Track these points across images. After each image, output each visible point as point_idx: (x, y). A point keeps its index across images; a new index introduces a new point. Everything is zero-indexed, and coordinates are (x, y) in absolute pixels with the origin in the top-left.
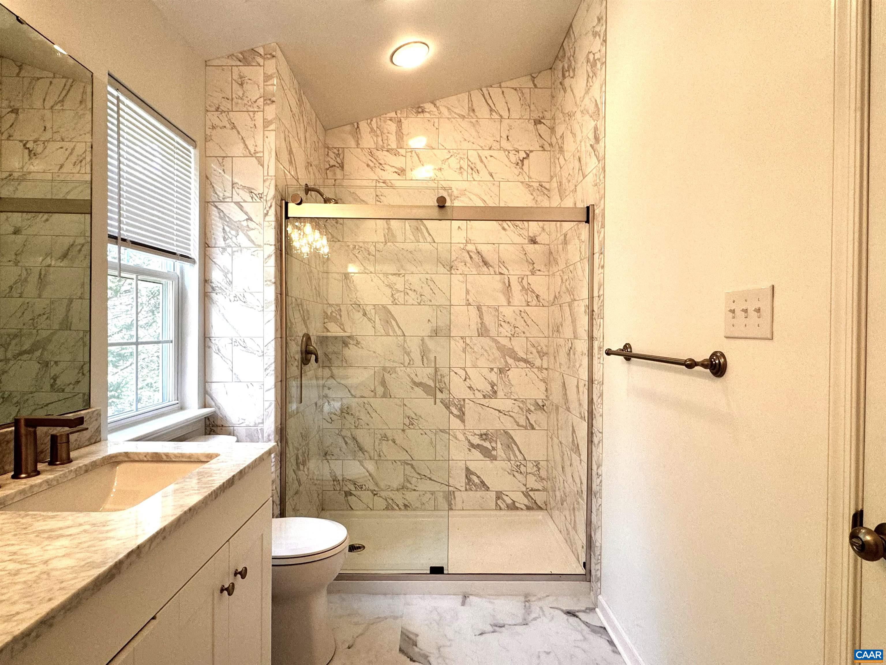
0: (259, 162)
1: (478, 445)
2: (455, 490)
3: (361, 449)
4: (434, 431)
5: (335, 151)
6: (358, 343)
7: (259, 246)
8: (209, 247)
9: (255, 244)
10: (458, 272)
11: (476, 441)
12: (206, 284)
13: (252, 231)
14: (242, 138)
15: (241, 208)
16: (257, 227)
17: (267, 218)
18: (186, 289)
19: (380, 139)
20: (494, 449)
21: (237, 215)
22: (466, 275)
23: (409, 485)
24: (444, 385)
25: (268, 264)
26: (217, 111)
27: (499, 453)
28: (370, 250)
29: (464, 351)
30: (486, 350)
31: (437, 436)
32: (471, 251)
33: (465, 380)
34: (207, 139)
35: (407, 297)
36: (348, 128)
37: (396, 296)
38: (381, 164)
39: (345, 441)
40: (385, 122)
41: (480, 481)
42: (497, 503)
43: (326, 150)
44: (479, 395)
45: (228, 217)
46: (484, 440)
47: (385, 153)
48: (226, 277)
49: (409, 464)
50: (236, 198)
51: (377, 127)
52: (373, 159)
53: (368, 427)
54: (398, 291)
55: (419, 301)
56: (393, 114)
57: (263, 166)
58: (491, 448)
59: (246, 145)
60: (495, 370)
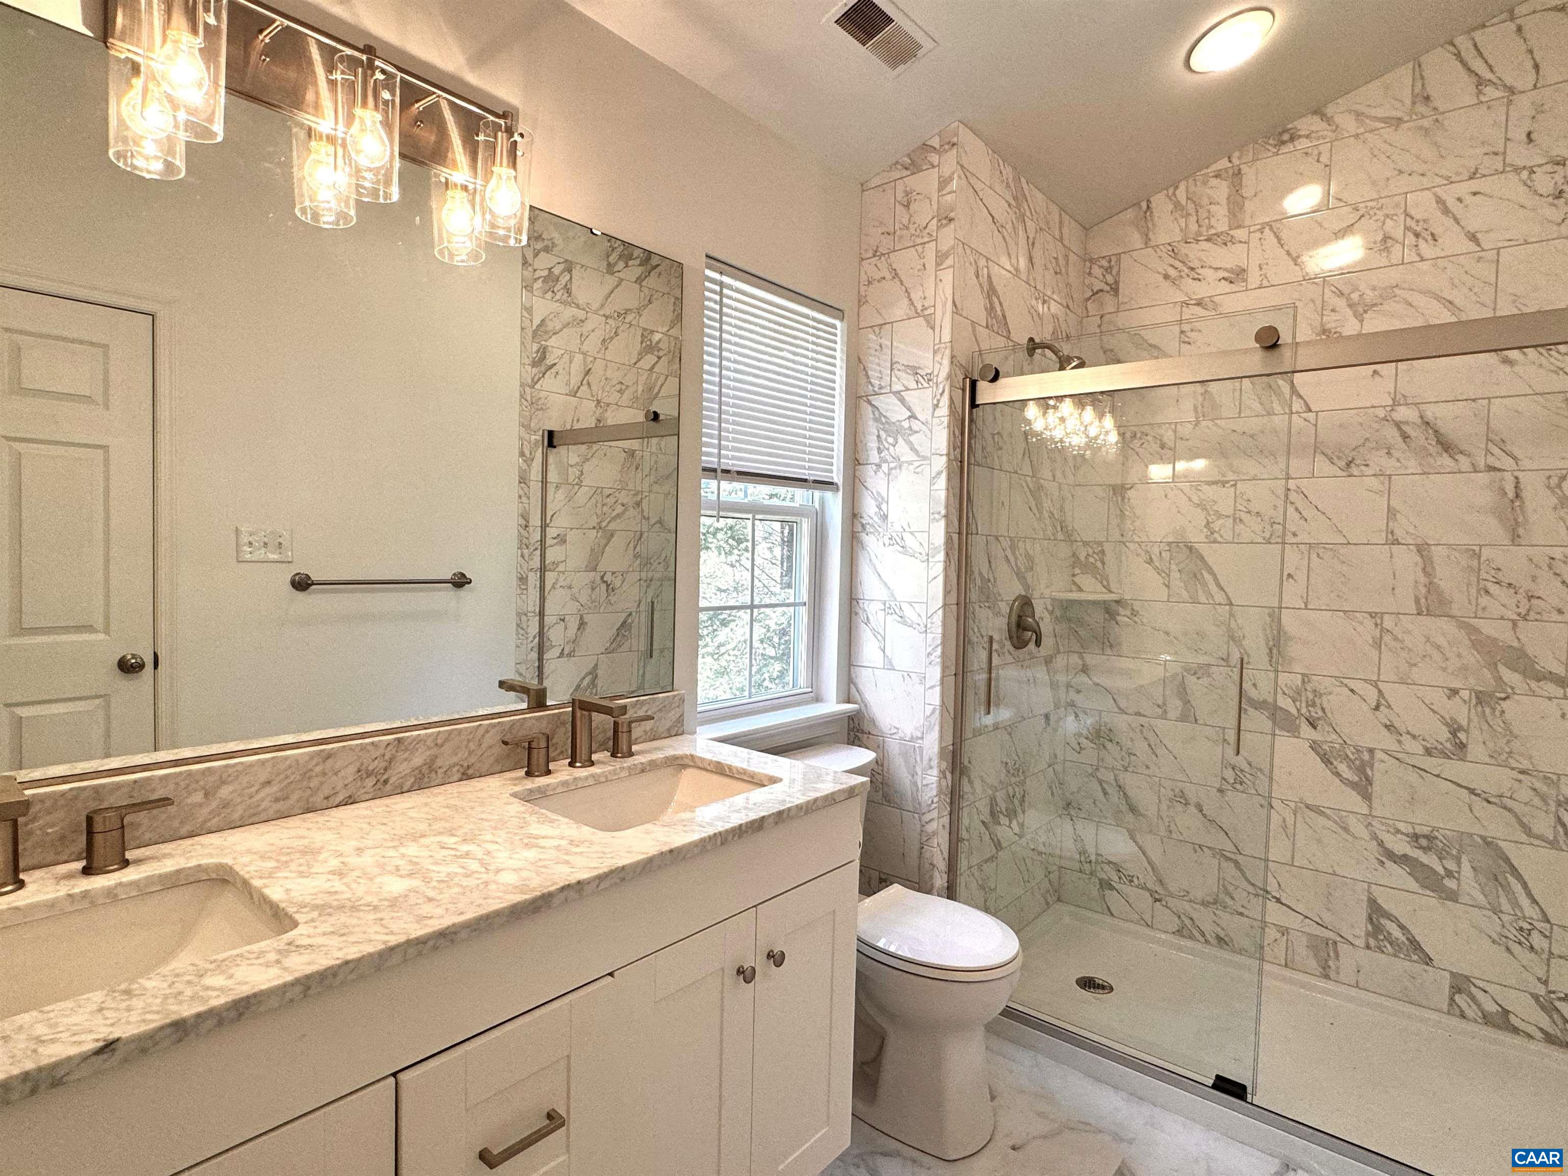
0: (928, 322)
1: (1405, 856)
2: (1339, 939)
3: (1133, 809)
4: (1292, 805)
5: (1104, 263)
6: (1134, 613)
7: (925, 458)
8: (859, 464)
9: (919, 456)
10: (1369, 471)
11: (1401, 847)
12: (855, 521)
13: (915, 435)
14: (907, 291)
15: (902, 401)
16: (924, 428)
17: (938, 413)
18: (826, 529)
19: (1193, 219)
20: (1449, 874)
21: (896, 412)
22: (1390, 476)
23: (1229, 902)
24: (1320, 713)
25: (935, 487)
26: (874, 256)
27: (1464, 886)
28: (1165, 439)
29: (1378, 644)
30: (1438, 648)
31: (1298, 815)
32: (1407, 423)
33: (1377, 708)
34: (861, 301)
35: (1240, 527)
36: (1129, 214)
37: (1216, 526)
38: (1192, 269)
39: (1104, 790)
40: (1205, 183)
41: (1408, 939)
42: (1452, 999)
43: (1088, 264)
44: (1416, 747)
45: (885, 417)
46: (1426, 849)
47: (1205, 245)
48: (880, 509)
49: (1230, 859)
50: (897, 387)
51: (1188, 198)
52: (1178, 264)
53: (1147, 772)
54: (1219, 516)
55: (1267, 535)
56: (1224, 163)
57: (933, 328)
58: (1441, 871)
59: (910, 300)
60: (1465, 694)
